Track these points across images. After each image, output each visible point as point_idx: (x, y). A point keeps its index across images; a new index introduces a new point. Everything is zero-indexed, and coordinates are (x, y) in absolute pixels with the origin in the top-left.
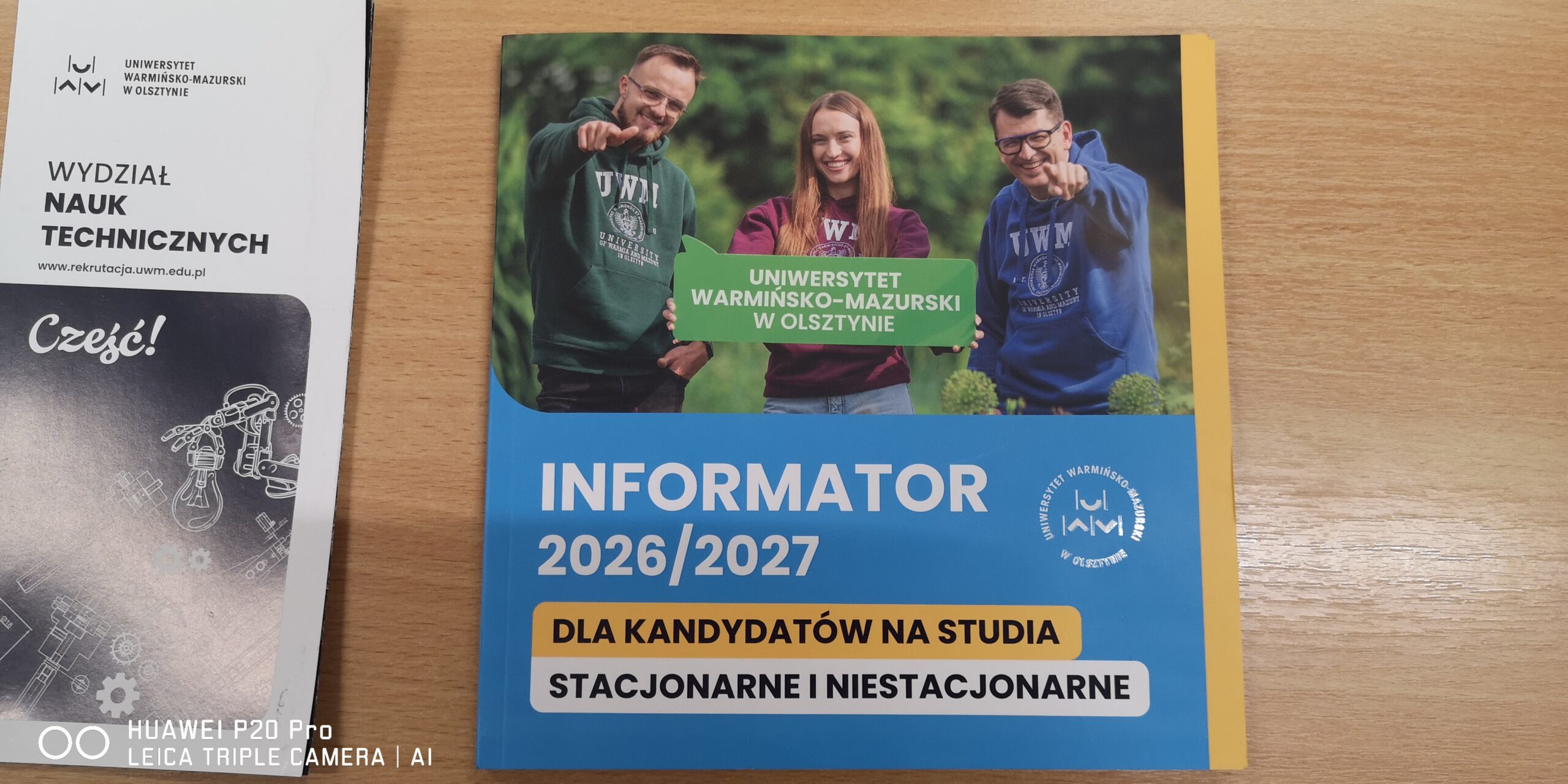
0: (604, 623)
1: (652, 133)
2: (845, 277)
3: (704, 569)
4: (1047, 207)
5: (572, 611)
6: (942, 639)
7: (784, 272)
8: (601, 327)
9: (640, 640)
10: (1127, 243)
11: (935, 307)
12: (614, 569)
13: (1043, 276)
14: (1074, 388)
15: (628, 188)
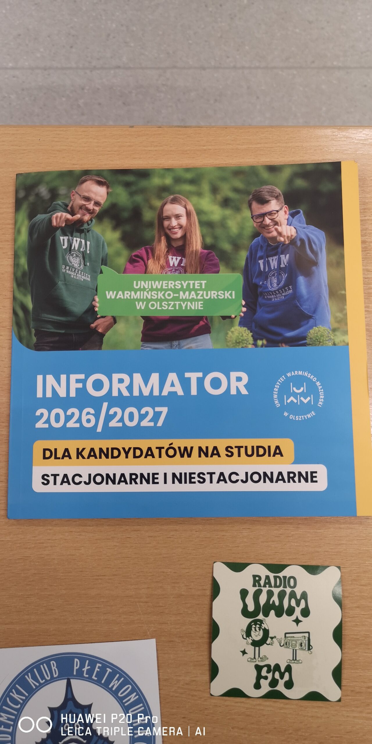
0: (67, 450)
1: (87, 217)
2: (180, 284)
3: (113, 424)
4: (277, 247)
5: (51, 444)
6: (227, 455)
7: (150, 282)
8: (63, 311)
9: (83, 458)
10: (315, 264)
11: (223, 297)
12: (71, 424)
13: (275, 281)
14: (290, 334)
15: (76, 244)
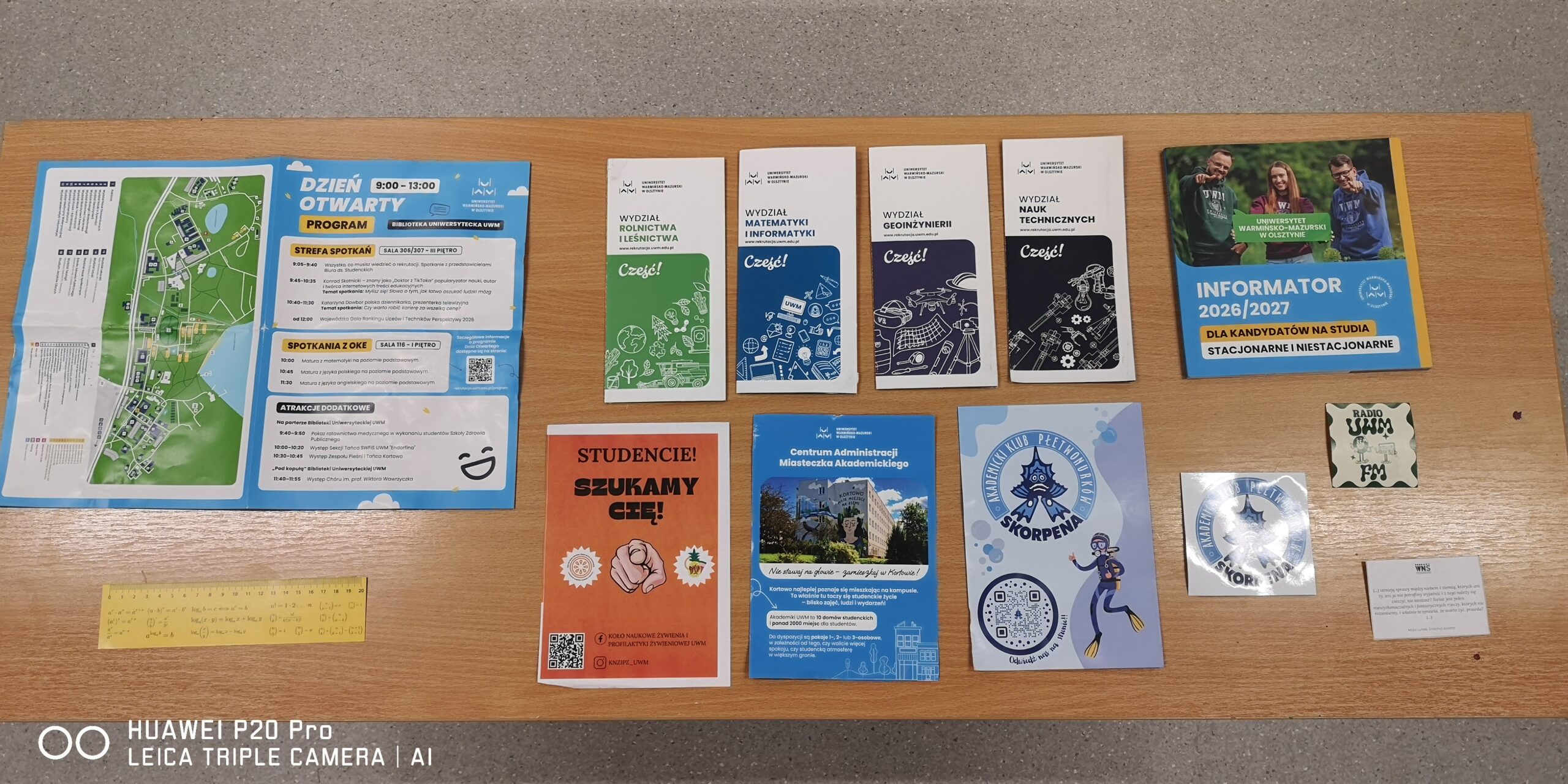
0: (1223, 331)
1: (1220, 177)
3: (1253, 313)
4: (1351, 195)
5: (1213, 328)
6: (1332, 332)
8: (1212, 240)
9: (1236, 336)
10: (1378, 206)
11: (1318, 229)
12: (1224, 314)
13: (1352, 217)
14: (1365, 252)
15: (1215, 195)
